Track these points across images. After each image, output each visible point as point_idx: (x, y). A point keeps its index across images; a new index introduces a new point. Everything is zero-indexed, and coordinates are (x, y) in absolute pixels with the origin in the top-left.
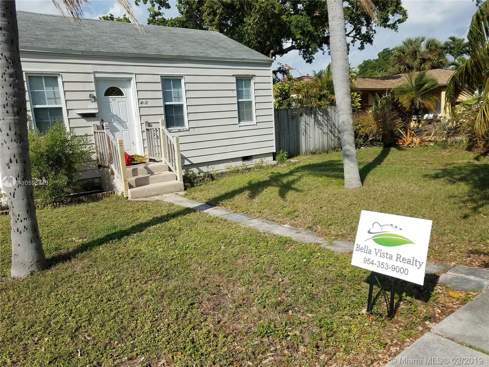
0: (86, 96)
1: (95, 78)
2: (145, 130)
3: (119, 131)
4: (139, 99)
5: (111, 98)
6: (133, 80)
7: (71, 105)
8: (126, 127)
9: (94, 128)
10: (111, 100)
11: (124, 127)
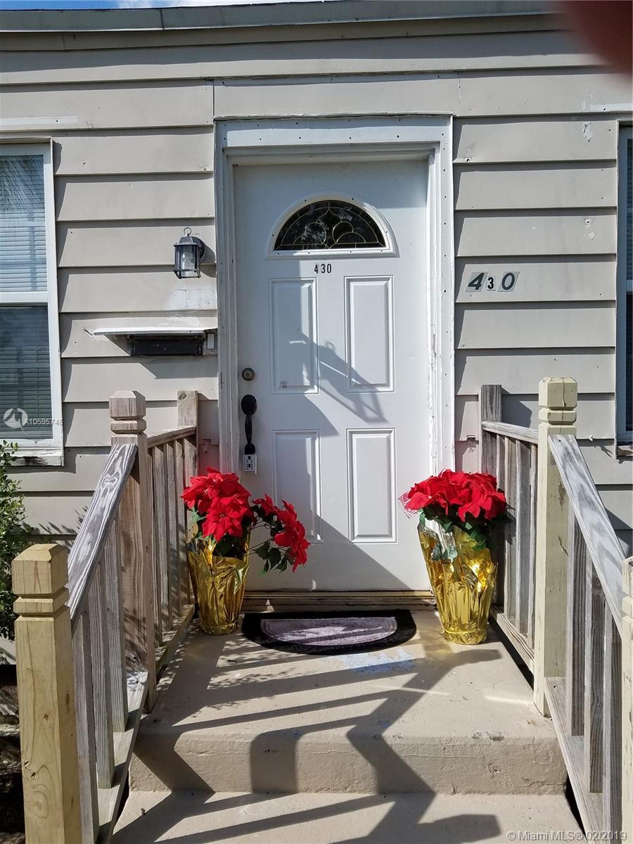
0: (161, 246)
1: (223, 152)
2: (479, 437)
3: (331, 431)
4: (460, 262)
5: (307, 261)
6: (438, 156)
7: (82, 293)
8: (378, 410)
9: (181, 411)
10: (306, 269)
11: (360, 413)
